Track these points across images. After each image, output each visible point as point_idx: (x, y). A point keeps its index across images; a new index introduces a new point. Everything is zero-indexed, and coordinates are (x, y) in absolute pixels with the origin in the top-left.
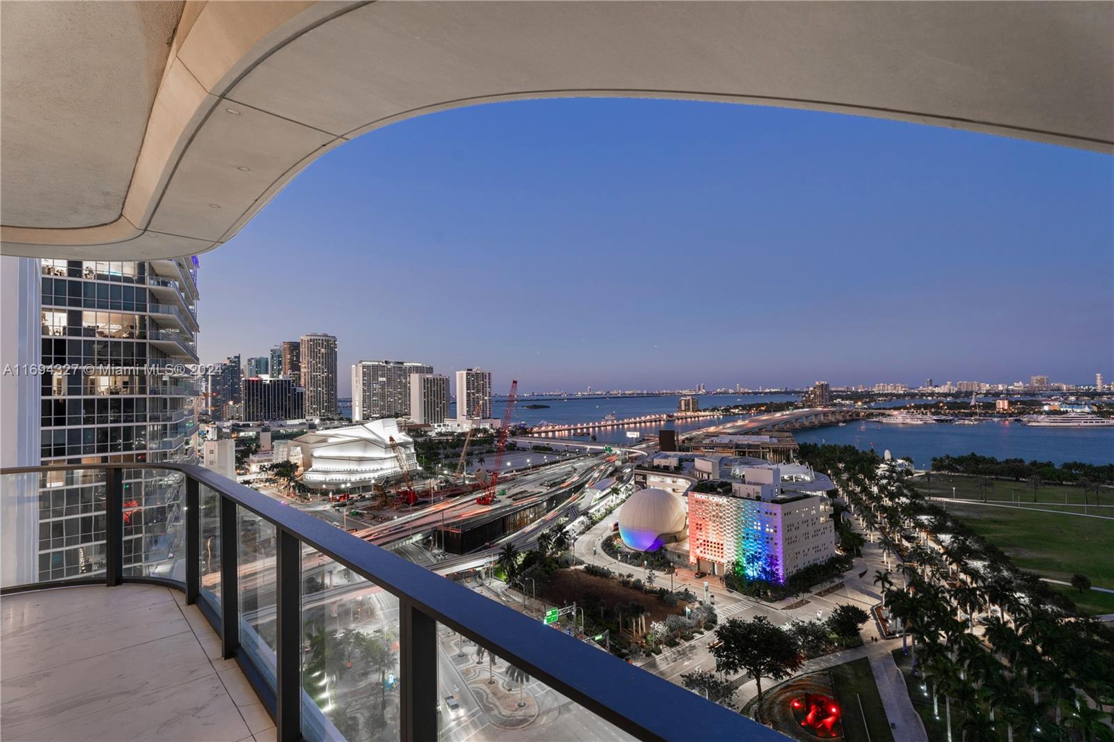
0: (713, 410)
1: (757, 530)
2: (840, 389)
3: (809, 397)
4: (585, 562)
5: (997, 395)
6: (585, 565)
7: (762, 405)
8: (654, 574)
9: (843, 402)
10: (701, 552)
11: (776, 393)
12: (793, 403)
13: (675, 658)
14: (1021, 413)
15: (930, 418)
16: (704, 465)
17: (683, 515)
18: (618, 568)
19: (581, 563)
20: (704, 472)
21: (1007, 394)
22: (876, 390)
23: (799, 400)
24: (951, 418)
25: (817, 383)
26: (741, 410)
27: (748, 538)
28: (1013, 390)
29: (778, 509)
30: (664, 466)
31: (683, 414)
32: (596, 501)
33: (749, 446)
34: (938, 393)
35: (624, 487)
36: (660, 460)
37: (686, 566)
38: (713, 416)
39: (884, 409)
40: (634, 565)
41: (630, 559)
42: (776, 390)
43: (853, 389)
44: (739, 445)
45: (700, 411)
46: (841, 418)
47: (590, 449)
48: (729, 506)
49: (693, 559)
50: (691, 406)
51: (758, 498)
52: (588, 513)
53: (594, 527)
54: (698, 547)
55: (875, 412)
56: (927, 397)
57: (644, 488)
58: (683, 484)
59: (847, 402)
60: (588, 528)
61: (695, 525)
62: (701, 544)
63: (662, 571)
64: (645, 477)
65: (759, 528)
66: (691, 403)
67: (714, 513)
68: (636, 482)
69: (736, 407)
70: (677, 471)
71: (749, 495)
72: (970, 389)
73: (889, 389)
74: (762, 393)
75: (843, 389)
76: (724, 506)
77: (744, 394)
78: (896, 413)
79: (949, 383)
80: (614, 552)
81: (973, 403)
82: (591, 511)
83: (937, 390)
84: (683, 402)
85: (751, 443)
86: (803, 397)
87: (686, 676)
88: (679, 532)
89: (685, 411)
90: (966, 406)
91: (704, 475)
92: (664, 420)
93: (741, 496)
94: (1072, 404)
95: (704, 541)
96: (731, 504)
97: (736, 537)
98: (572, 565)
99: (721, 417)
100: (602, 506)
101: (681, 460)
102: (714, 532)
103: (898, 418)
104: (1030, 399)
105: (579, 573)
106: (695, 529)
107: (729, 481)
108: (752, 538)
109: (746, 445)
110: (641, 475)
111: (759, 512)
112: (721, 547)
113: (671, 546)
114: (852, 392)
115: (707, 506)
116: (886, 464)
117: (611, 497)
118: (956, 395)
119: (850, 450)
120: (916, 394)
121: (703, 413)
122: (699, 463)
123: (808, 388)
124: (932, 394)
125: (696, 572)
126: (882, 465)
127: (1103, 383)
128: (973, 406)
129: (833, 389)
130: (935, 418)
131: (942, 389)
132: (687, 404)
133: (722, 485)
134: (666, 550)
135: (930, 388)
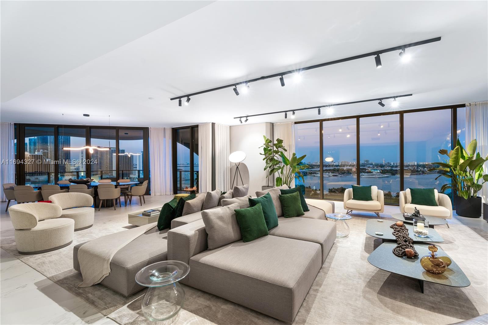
24: (337, 174)
28: (352, 164)
34: (335, 165)
72: (345, 164)
81: (345, 169)
94: (375, 170)
116: (314, 191)
118: (340, 166)
120: (328, 166)
127: (386, 162)
130: (332, 174)
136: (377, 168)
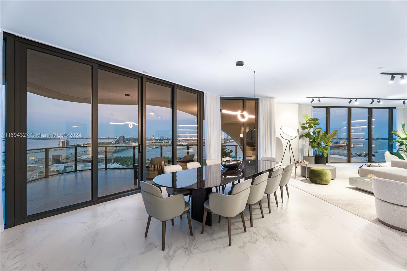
3: (118, 140)
9: (129, 142)
11: (104, 139)
12: (112, 142)
25: (121, 135)
43: (132, 137)
50: (66, 144)
69: (88, 144)
75: (128, 137)
84: (61, 142)
86: (115, 140)
101: (65, 167)
123: (117, 137)
129: (125, 137)
136: (185, 141)
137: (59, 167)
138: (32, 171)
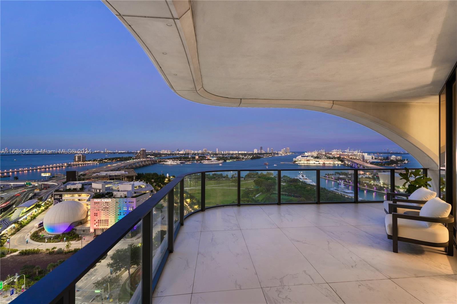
0: (94, 161)
1: (125, 210)
2: (149, 152)
3: (138, 155)
4: (18, 249)
5: (195, 154)
6: (19, 251)
7: (118, 158)
8: (70, 243)
9: (151, 157)
10: (97, 226)
11: (124, 153)
12: (132, 157)
13: (87, 278)
14: (202, 160)
15: (179, 162)
16: (97, 186)
17: (86, 211)
18: (44, 247)
19: (15, 251)
20: (98, 189)
21: (198, 154)
22: (161, 152)
23: (134, 156)
24: (184, 162)
25: (141, 149)
26: (108, 160)
27: (120, 215)
28: (199, 153)
29: (134, 200)
30: (73, 189)
31: (77, 163)
32: (23, 213)
33: (116, 176)
34: (180, 154)
35: (44, 203)
36: (71, 186)
37: (88, 235)
38: (94, 163)
39: (165, 159)
40: (56, 242)
41: (53, 240)
42: (124, 152)
43: (154, 152)
44: (111, 175)
45: (87, 161)
46: (150, 163)
47: (13, 185)
48: (112, 202)
49: (92, 230)
50: (82, 159)
51: (126, 197)
52: (18, 221)
53: (22, 229)
54: (95, 224)
55: (162, 160)
56: (177, 155)
57: (60, 201)
58: (85, 196)
59: (152, 157)
60: (18, 230)
61: (94, 214)
62: (97, 222)
63: (74, 240)
64: (61, 196)
65: (126, 209)
66: (82, 158)
67: (104, 207)
68: (55, 199)
69: (106, 159)
70: (82, 190)
71: (121, 196)
72: (188, 153)
73: (166, 152)
74: (117, 153)
75: (150, 152)
76: (110, 203)
77: (109, 153)
78: (168, 160)
79: (183, 150)
80: (41, 239)
81: (190, 157)
82: (20, 220)
83: (180, 153)
84: (77, 157)
85: (116, 174)
86: (135, 155)
87: (96, 283)
88: (83, 219)
89: (78, 161)
90: (188, 158)
91: (97, 190)
92: (65, 166)
93: (118, 197)
94: (212, 157)
95: (99, 220)
96: (113, 201)
97: (115, 215)
98: (8, 254)
99: (98, 163)
100: (28, 216)
101: (83, 185)
102: (104, 215)
103: (170, 162)
104: (203, 155)
105: (15, 257)
106: (94, 216)
107: (111, 192)
108: (122, 214)
109: (114, 175)
110: (58, 195)
111: (126, 202)
112: (107, 221)
113: (78, 228)
114: (154, 153)
115: (100, 204)
116: (168, 178)
117: (35, 210)
118: (185, 154)
119: (155, 174)
120: (174, 154)
121: (88, 162)
122: (94, 185)
123: (137, 151)
124: (178, 154)
125: (94, 236)
126: (166, 179)
127: (218, 151)
128: (190, 158)
129: (147, 152)
130: (180, 162)
131: (181, 152)
132: (79, 158)
133: (107, 194)
134: (76, 230)
135: (178, 152)
137: (76, 185)
138: (46, 189)
